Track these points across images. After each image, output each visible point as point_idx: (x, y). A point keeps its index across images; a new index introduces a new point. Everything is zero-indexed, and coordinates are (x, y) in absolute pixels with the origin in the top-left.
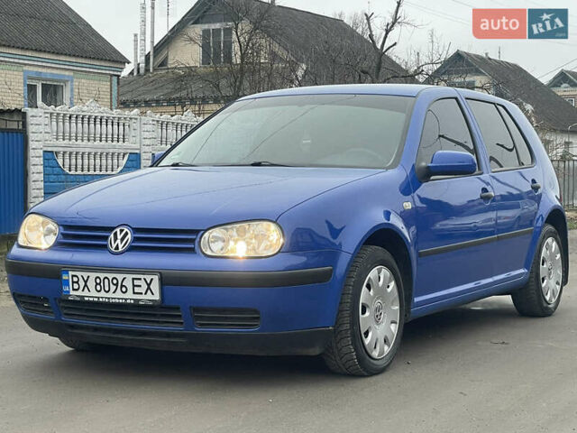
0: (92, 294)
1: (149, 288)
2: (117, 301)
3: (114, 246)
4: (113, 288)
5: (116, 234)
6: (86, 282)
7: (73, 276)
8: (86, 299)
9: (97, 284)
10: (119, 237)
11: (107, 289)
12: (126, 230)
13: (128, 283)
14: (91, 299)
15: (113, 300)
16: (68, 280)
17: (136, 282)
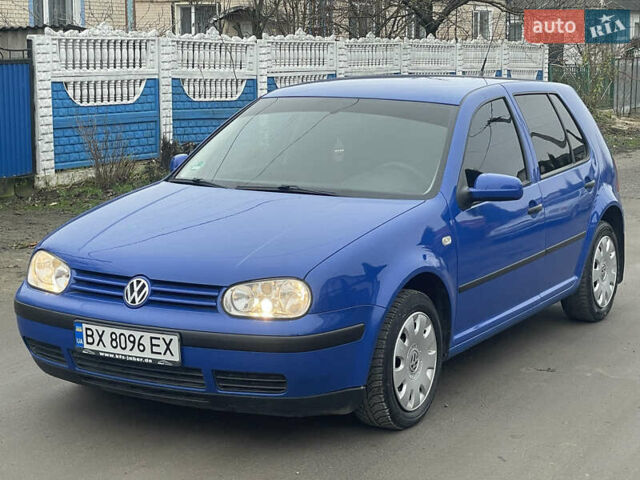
0: (107, 349)
1: (168, 348)
2: (134, 359)
3: (130, 299)
4: (130, 345)
5: (132, 285)
6: (101, 336)
7: (87, 329)
8: (101, 354)
9: (112, 340)
10: (136, 289)
11: (123, 346)
12: (143, 281)
13: (146, 341)
14: (107, 355)
15: (131, 359)
16: (82, 333)
17: (154, 342)
